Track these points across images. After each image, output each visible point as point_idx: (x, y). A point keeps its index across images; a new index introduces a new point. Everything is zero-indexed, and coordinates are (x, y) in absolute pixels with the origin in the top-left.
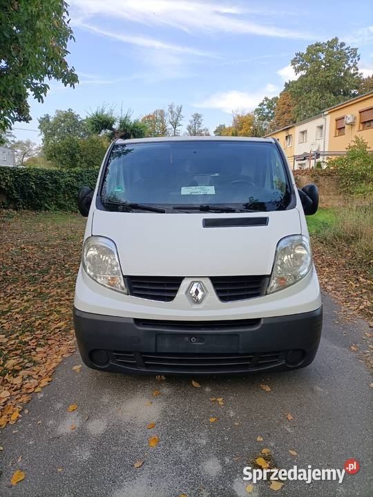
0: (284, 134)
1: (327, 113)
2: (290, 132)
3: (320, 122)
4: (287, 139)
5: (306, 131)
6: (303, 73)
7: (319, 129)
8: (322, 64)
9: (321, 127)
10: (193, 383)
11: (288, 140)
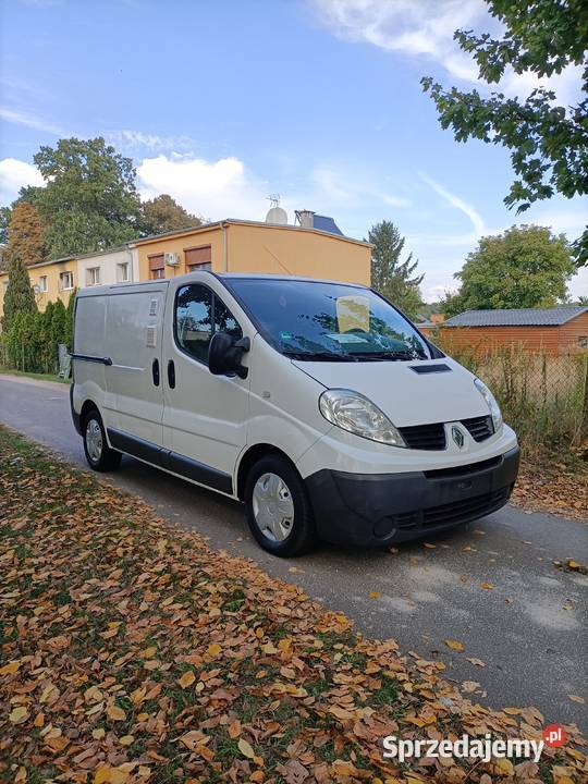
0: (57, 270)
1: (133, 246)
2: (68, 267)
3: (122, 257)
4: (61, 277)
5: (98, 269)
6: (52, 178)
7: (120, 268)
8: (85, 171)
9: (124, 266)
10: (427, 545)
11: (65, 278)
